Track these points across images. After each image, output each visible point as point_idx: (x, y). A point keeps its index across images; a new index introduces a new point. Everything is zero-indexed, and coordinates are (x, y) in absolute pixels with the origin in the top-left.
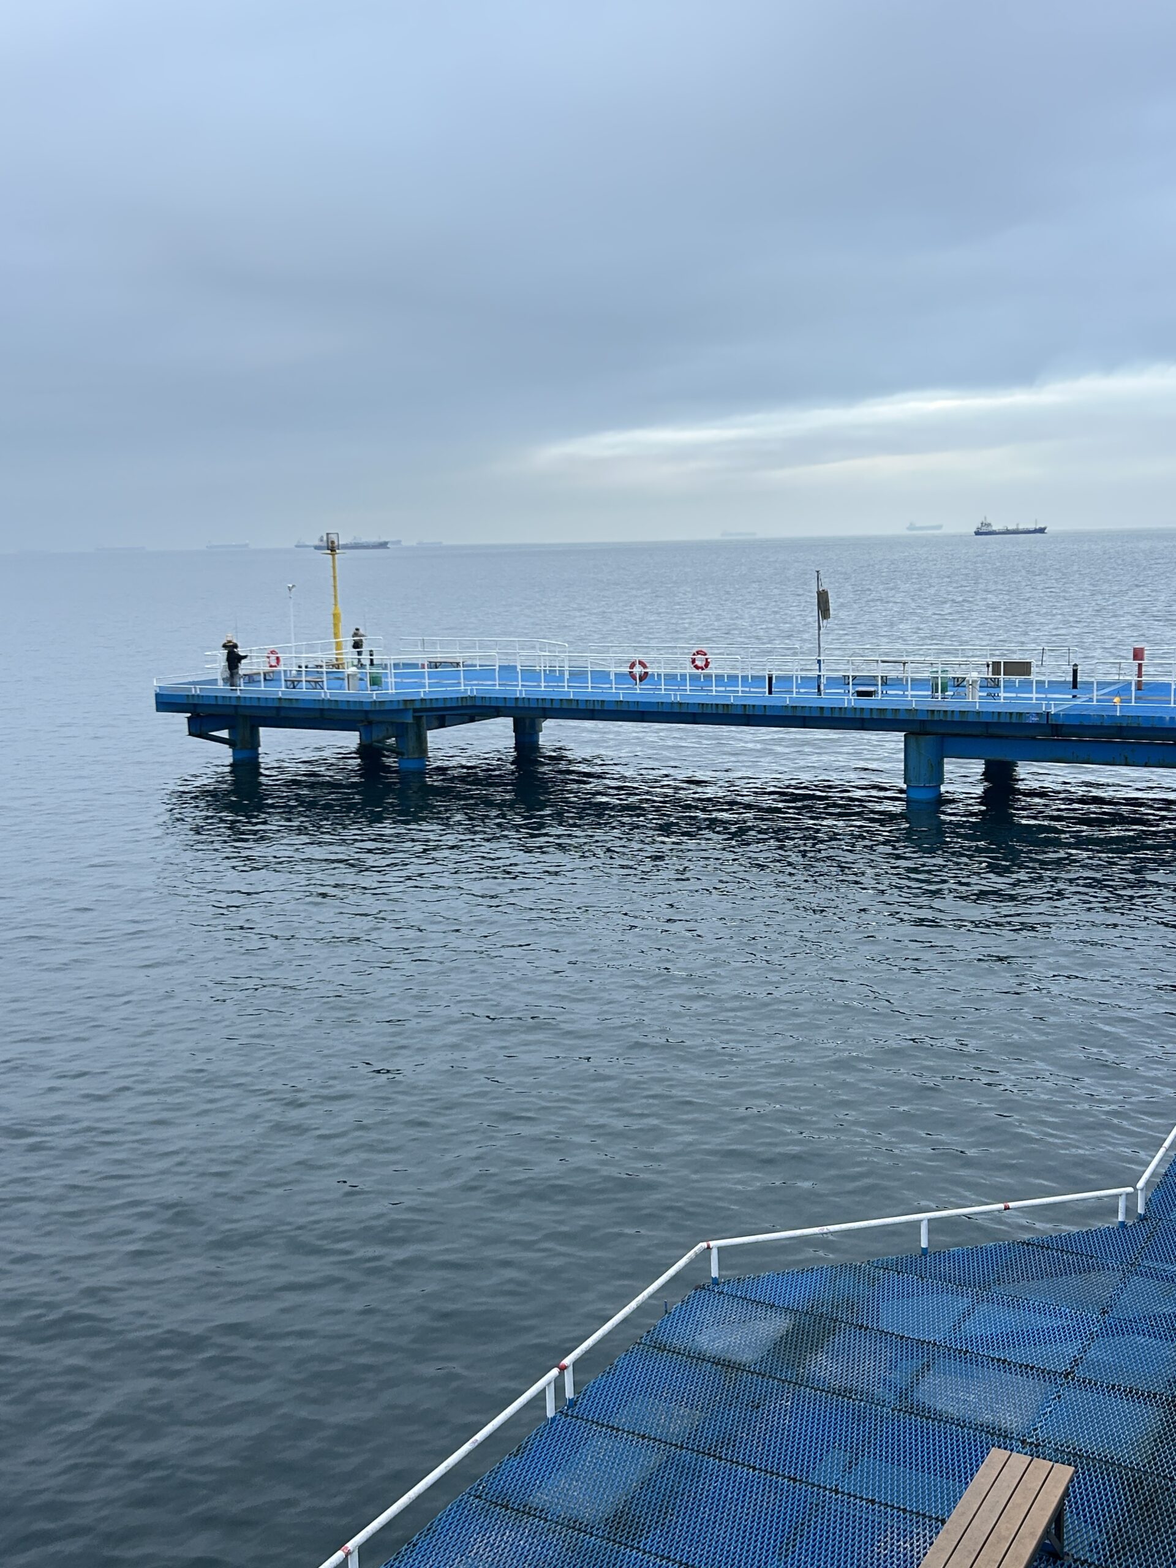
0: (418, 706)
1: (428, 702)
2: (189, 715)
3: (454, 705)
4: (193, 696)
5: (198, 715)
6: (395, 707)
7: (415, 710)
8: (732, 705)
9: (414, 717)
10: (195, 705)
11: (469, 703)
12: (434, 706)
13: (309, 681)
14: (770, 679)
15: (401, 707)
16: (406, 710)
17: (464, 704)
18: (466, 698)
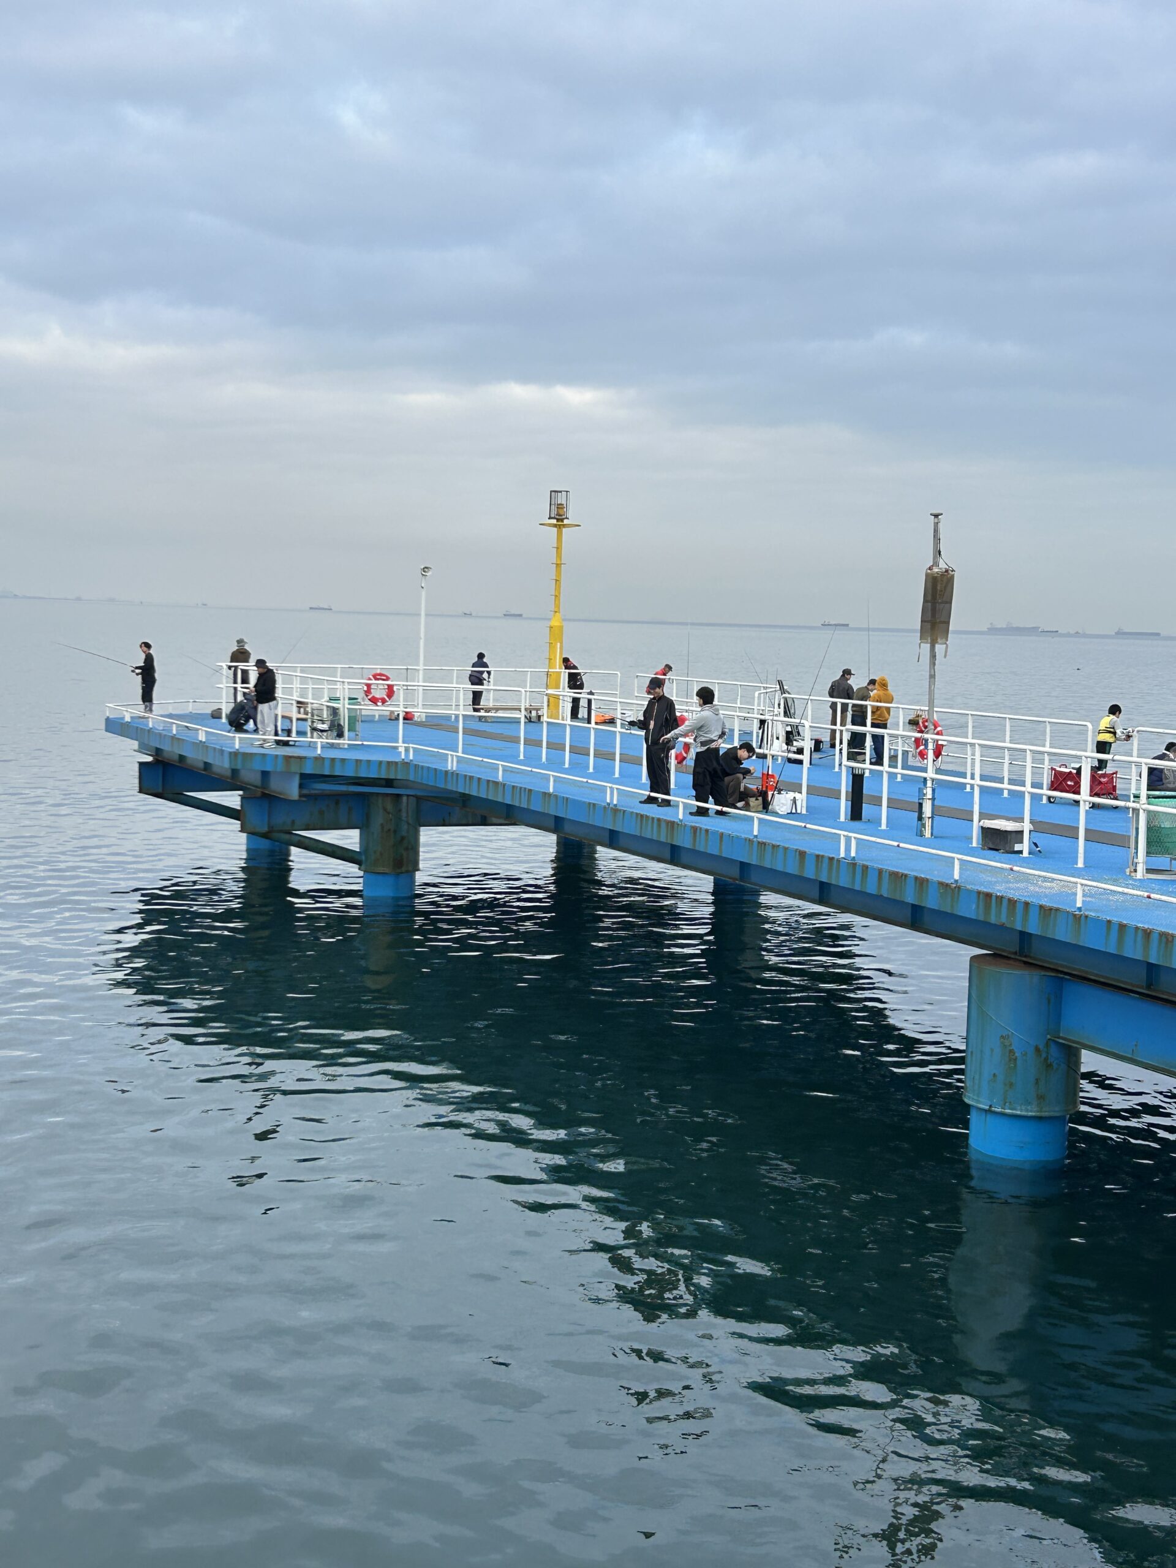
0: (309, 770)
1: (327, 764)
3: (373, 774)
5: (159, 761)
7: (303, 776)
12: (338, 772)
18: (396, 763)
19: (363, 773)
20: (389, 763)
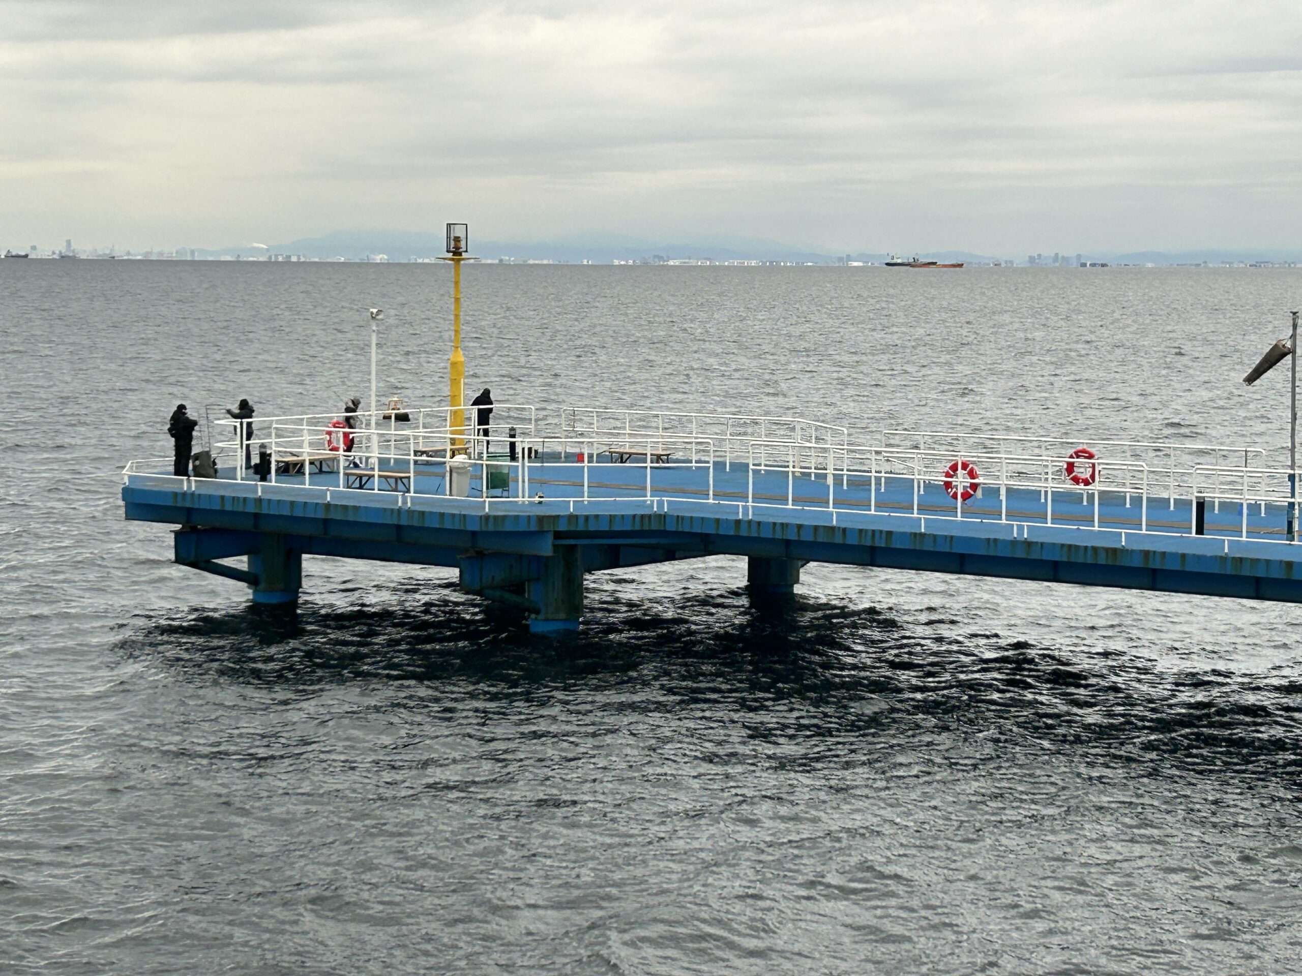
0: (562, 527)
1: (581, 522)
2: (178, 527)
3: (628, 527)
4: (184, 494)
5: (194, 529)
6: (522, 528)
7: (558, 535)
8: (1123, 551)
9: (556, 547)
10: (189, 511)
11: (654, 527)
12: (591, 528)
13: (386, 477)
14: (1201, 506)
15: (533, 527)
16: (541, 533)
17: (646, 528)
18: (650, 516)
19: (617, 528)
20: (642, 516)
